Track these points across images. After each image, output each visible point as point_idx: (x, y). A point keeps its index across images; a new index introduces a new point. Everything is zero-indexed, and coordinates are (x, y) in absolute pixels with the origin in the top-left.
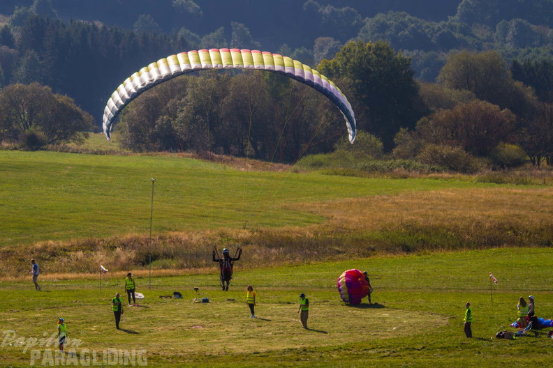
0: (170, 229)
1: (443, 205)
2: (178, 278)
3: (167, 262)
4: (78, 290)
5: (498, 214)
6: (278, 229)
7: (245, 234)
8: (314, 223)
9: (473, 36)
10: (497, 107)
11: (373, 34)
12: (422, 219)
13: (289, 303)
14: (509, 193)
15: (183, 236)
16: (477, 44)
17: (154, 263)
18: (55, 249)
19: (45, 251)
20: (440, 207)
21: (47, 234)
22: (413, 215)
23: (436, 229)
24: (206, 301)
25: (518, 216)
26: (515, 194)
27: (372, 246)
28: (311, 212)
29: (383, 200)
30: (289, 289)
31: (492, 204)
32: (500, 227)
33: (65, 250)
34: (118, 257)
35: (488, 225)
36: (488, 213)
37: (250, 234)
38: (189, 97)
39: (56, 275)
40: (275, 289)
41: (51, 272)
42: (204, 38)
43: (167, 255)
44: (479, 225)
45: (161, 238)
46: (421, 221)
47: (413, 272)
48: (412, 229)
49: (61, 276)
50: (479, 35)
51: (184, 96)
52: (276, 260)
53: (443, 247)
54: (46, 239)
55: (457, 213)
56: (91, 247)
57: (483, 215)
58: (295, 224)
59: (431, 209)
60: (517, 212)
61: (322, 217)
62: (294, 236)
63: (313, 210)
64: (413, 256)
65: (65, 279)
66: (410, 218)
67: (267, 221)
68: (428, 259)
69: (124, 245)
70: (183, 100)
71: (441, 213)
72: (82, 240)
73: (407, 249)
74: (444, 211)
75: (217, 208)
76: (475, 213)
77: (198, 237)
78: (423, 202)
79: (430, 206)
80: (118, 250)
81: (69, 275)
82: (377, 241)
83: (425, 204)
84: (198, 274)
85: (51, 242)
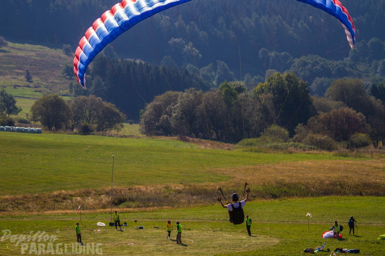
0: (137, 184)
1: (303, 170)
2: (132, 214)
3: (131, 203)
4: (69, 221)
5: (335, 176)
6: (200, 184)
7: (180, 187)
8: (223, 180)
9: (357, 69)
10: (355, 111)
11: (299, 67)
12: (288, 179)
13: (190, 230)
14: (344, 163)
15: (143, 188)
16: (359, 74)
17: (122, 204)
18: (66, 195)
19: (59, 196)
20: (301, 171)
21: (63, 187)
22: (283, 177)
23: (295, 185)
24: (141, 228)
25: (347, 177)
26: (348, 164)
27: (254, 195)
28: (224, 174)
29: (269, 167)
30: (194, 221)
31: (332, 170)
32: (334, 184)
33: (72, 196)
34: (102, 200)
35: (327, 182)
36: (328, 175)
37: (183, 187)
38: (178, 104)
39: (61, 211)
40: (186, 221)
41: (60, 209)
42: (201, 70)
43: (131, 200)
44: (322, 182)
45: (129, 189)
46: (287, 180)
47: (272, 211)
48: (281, 184)
49: (64, 212)
50: (360, 69)
51: (176, 104)
52: (194, 203)
53: (297, 195)
54: (61, 189)
55: (310, 175)
56: (87, 194)
57: (326, 176)
58: (212, 181)
59: (296, 172)
60: (346, 175)
61: (229, 177)
62: (210, 189)
63: (225, 173)
64: (277, 201)
65: (66, 214)
66: (281, 178)
67: (196, 179)
68: (284, 203)
69: (107, 194)
70: (176, 106)
71: (301, 175)
72: (83, 190)
73: (274, 196)
74: (302, 174)
75: (169, 171)
76: (321, 176)
77: (152, 189)
78: (292, 169)
79: (295, 171)
80: (102, 196)
81: (69, 211)
82: (258, 192)
83: (293, 170)
84: (145, 211)
85: (63, 191)
